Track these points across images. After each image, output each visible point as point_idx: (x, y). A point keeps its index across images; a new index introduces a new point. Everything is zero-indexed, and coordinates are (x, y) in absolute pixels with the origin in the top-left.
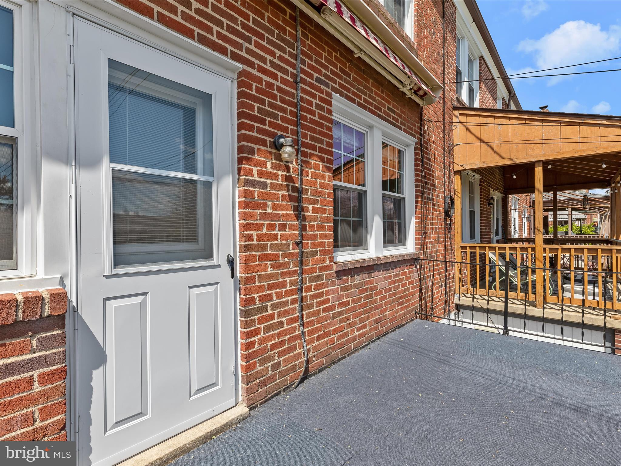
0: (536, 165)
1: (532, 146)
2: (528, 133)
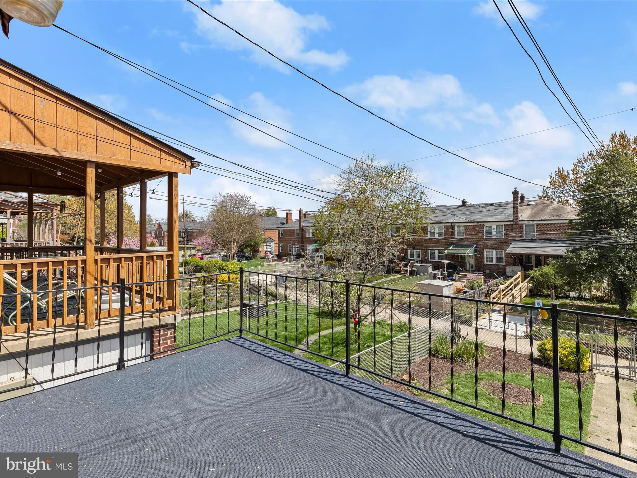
0: (88, 165)
1: (84, 142)
2: (80, 126)
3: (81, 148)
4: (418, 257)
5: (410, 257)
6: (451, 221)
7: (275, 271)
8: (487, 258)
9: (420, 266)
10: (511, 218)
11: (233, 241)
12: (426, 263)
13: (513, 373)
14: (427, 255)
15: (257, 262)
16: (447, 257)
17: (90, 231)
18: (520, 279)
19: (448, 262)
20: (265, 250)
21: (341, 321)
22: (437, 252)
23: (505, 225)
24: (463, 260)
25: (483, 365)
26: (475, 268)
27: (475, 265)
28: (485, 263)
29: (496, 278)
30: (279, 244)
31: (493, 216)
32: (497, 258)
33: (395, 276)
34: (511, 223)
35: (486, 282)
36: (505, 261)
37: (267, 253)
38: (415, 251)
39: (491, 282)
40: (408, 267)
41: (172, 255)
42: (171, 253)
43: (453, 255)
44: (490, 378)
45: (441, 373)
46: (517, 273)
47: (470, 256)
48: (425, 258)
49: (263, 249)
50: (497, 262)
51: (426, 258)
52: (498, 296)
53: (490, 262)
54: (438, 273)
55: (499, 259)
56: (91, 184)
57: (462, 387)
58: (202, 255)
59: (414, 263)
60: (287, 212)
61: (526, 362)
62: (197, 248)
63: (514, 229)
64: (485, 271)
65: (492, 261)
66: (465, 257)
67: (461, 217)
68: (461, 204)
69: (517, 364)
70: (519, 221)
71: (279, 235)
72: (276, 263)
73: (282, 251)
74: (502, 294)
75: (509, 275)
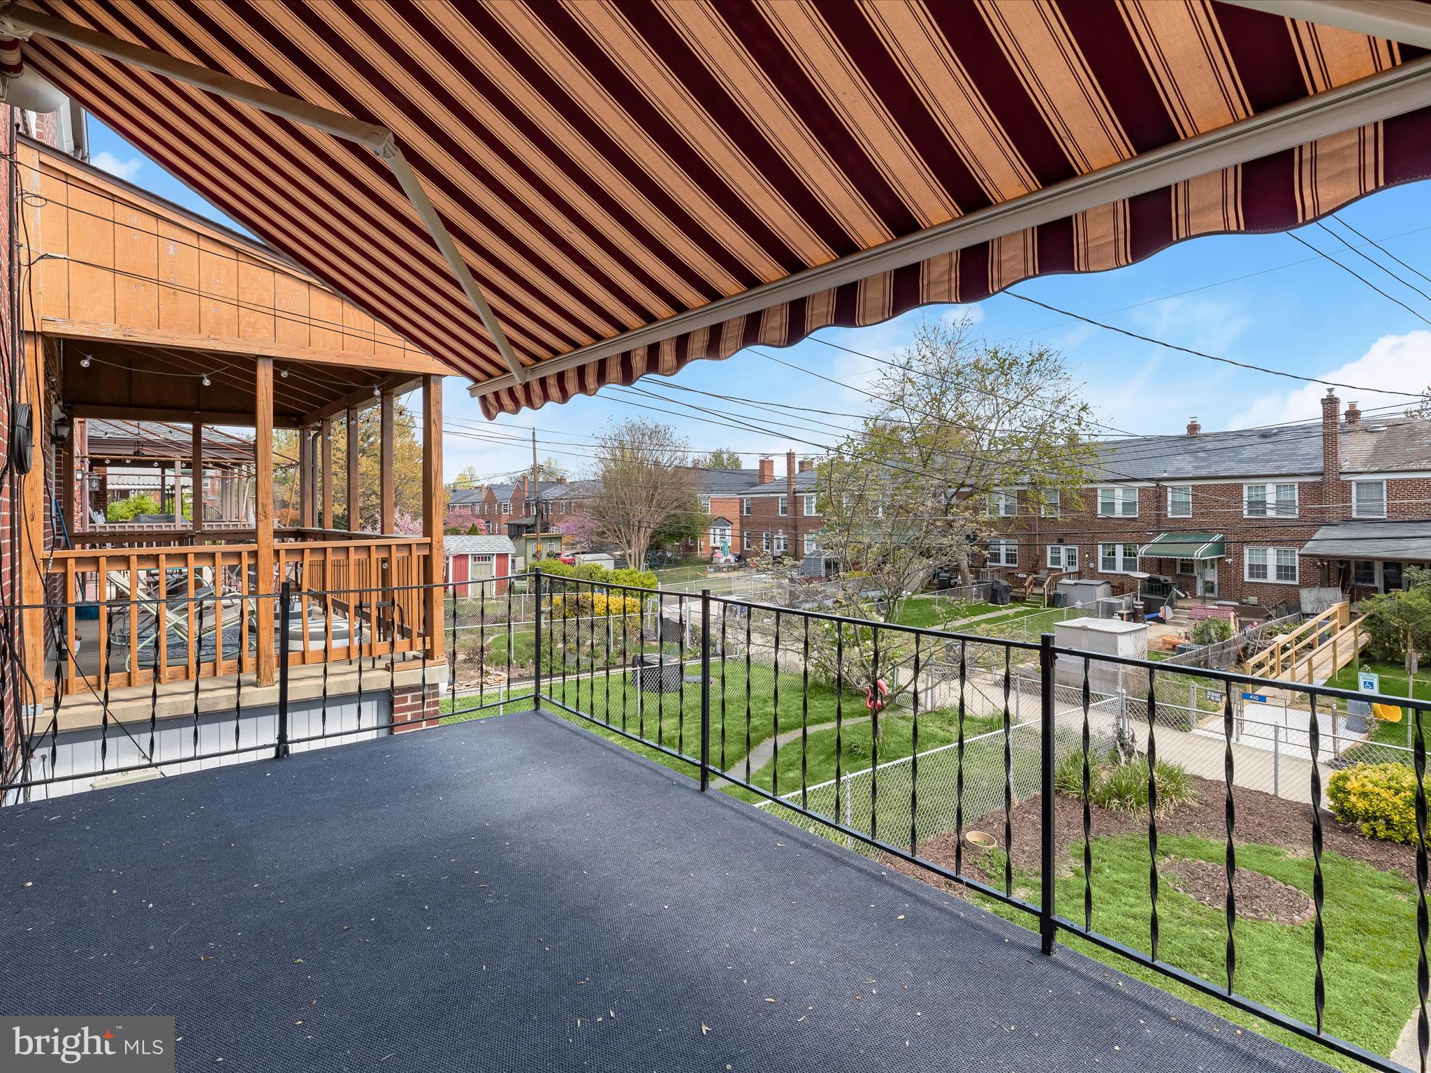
0: (260, 363)
1: (252, 320)
2: (242, 288)
3: (245, 331)
4: (1071, 563)
5: (1051, 564)
6: (1158, 475)
7: (730, 593)
8: (1251, 567)
9: (1076, 584)
10: (1319, 465)
11: (637, 524)
12: (1092, 578)
13: (1253, 844)
14: (1094, 559)
15: (693, 573)
16: (1145, 564)
17: (264, 494)
18: (1336, 621)
19: (1146, 575)
20: (712, 544)
21: (854, 706)
22: (1119, 550)
23: (1300, 483)
24: (1188, 571)
25: (1177, 821)
26: (1219, 591)
27: (1219, 584)
28: (1247, 579)
29: (1269, 618)
30: (742, 532)
31: (1267, 461)
32: (1279, 568)
33: (1011, 608)
34: (1318, 479)
35: (1242, 626)
36: (1300, 576)
37: (716, 551)
38: (1063, 548)
39: (1256, 626)
40: (1045, 586)
41: (430, 545)
42: (428, 540)
43: (1160, 559)
44: (1188, 852)
45: (1065, 831)
46: (1329, 606)
47: (1205, 561)
48: (1089, 567)
49: (708, 541)
50: (1279, 577)
51: (1092, 565)
52: (1271, 663)
53: (1258, 576)
54: (1123, 601)
55: (1284, 571)
56: (265, 403)
57: (1109, 867)
58: (573, 555)
59: (1061, 577)
60: (763, 458)
61: (1294, 820)
62: (564, 540)
63: (1326, 493)
64: (1244, 601)
65: (1265, 576)
66: (1192, 565)
67: (1185, 465)
68: (1185, 432)
69: (1268, 824)
70: (1341, 473)
71: (742, 512)
72: (734, 574)
73: (748, 546)
74: (1283, 657)
75: (1310, 612)
